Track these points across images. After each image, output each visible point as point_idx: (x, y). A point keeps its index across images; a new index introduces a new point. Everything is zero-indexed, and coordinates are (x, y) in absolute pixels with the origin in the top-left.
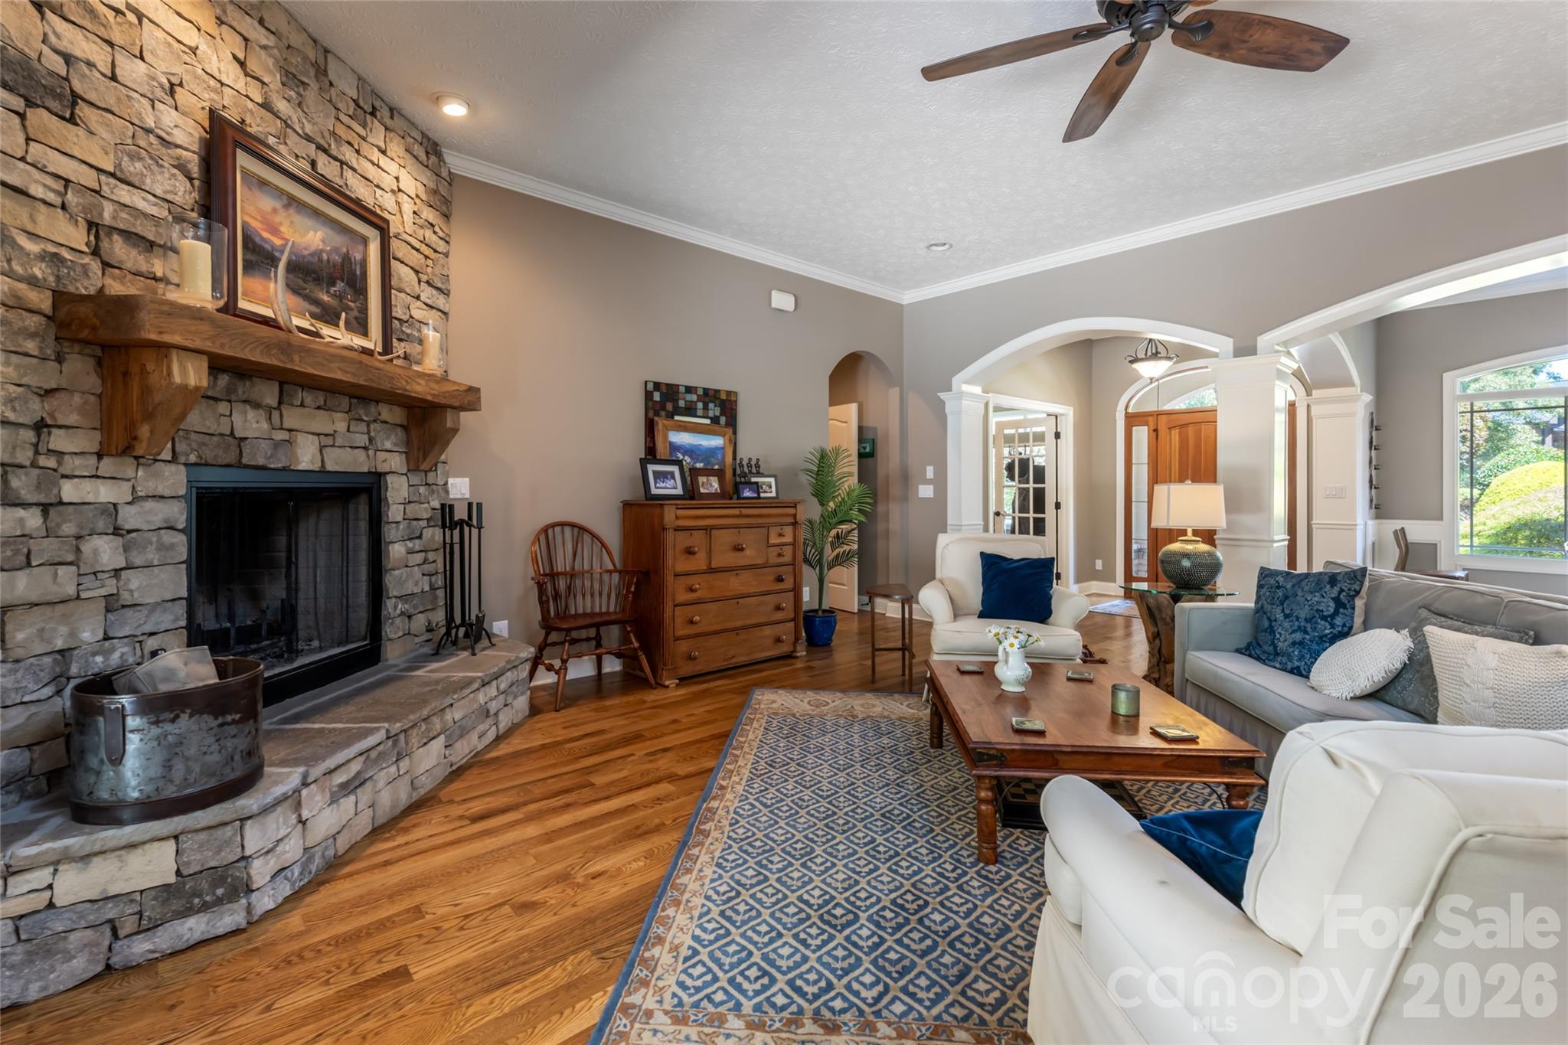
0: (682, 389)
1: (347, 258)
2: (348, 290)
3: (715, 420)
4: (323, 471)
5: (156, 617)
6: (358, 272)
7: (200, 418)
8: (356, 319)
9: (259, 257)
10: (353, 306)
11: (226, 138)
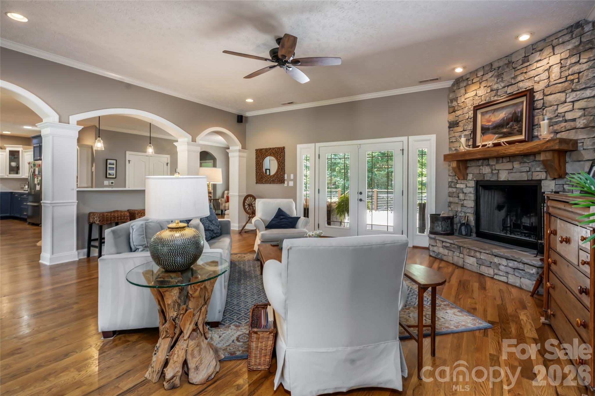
2: (514, 123)
4: (508, 181)
5: (468, 209)
6: (519, 115)
7: (475, 170)
8: (517, 131)
9: (485, 130)
10: (516, 127)
11: (476, 110)
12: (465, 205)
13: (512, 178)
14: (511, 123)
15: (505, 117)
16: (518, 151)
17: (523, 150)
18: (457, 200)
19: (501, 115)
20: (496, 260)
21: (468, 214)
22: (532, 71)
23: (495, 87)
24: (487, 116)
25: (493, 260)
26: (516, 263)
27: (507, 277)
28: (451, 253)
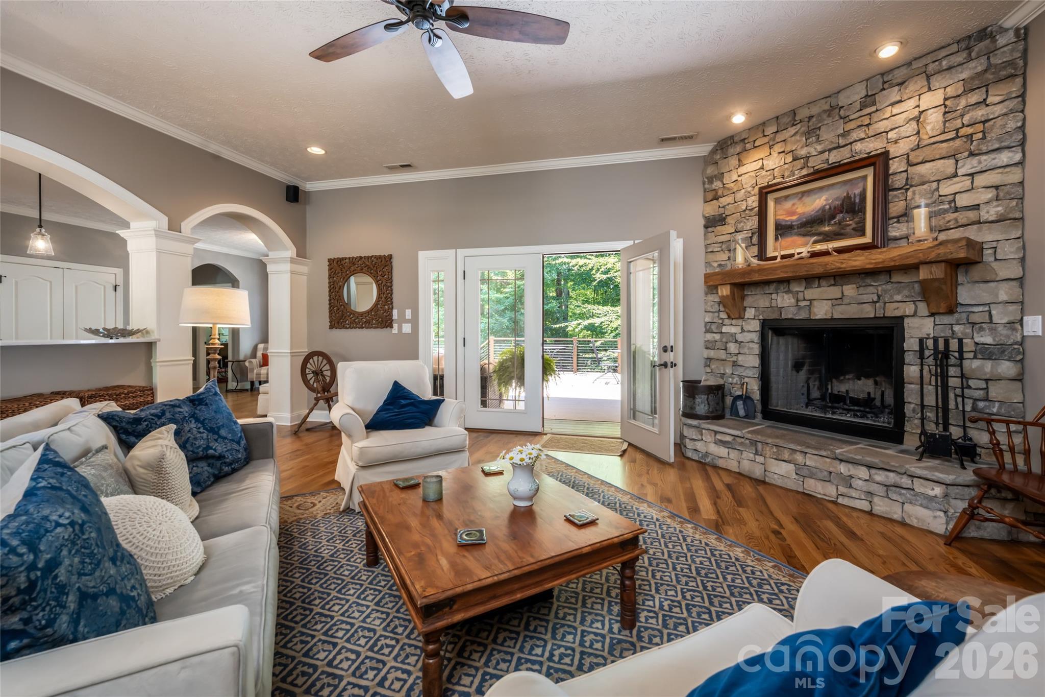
2: (846, 215)
4: (832, 319)
5: (747, 371)
6: (857, 200)
7: (763, 302)
8: (853, 229)
9: (783, 229)
10: (851, 223)
11: (764, 193)
12: (740, 363)
13: (842, 314)
14: (839, 217)
15: (826, 205)
16: (871, 264)
17: (883, 262)
18: (722, 354)
19: (818, 200)
20: (843, 468)
21: (746, 380)
22: (880, 123)
23: (803, 152)
24: (788, 205)
25: (836, 468)
26: (892, 475)
27: (871, 502)
28: (734, 454)
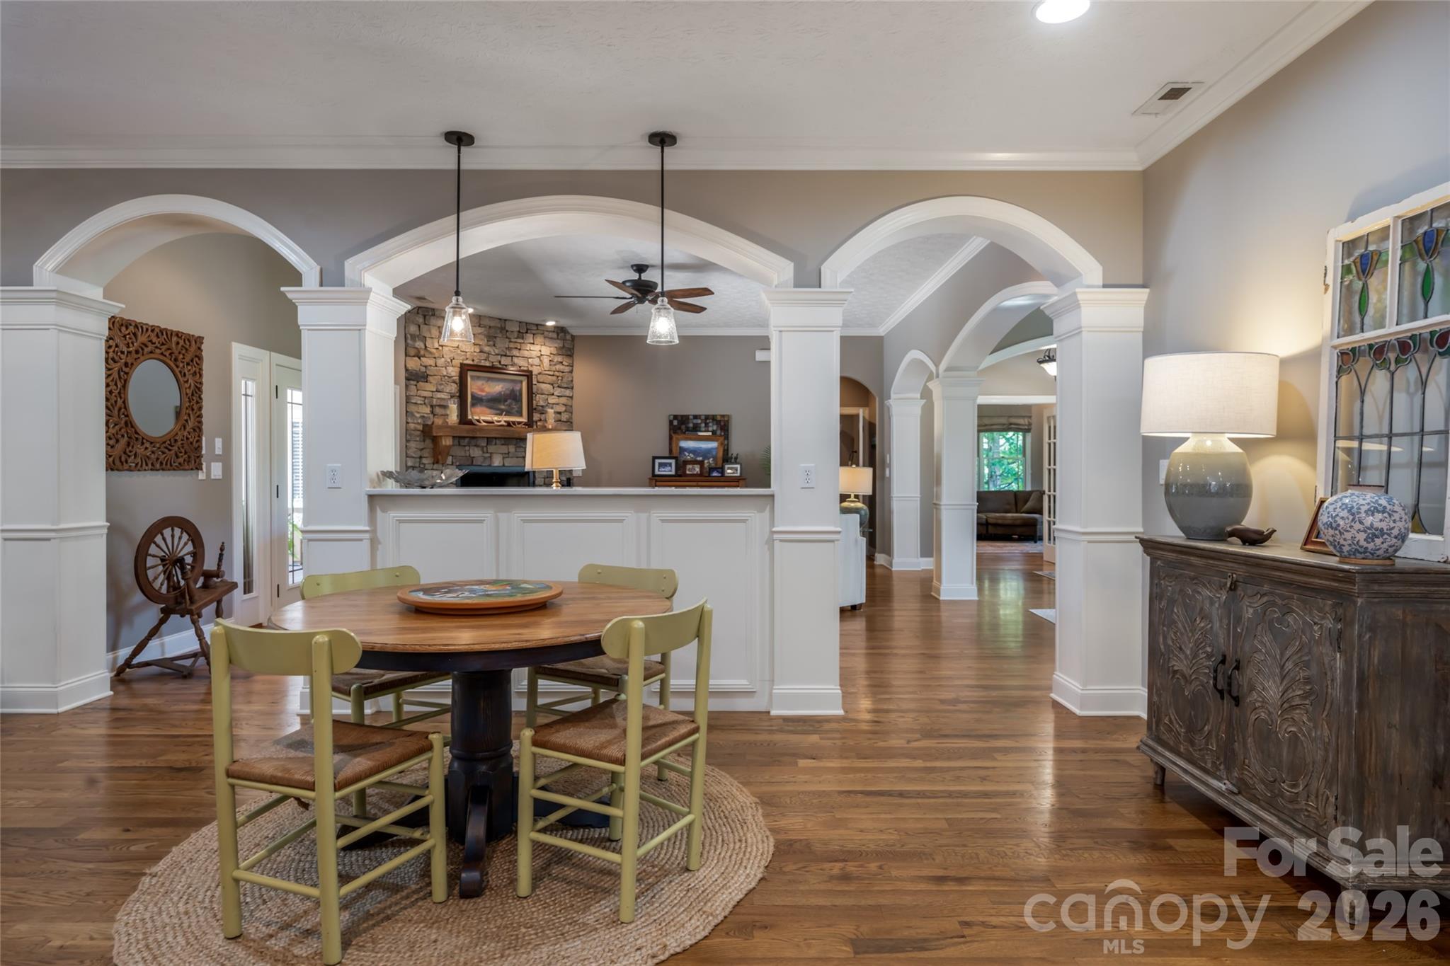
0: (691, 417)
1: (513, 391)
2: (513, 401)
3: (714, 432)
4: (503, 466)
6: (518, 394)
7: (458, 452)
8: (516, 411)
9: (477, 400)
10: (515, 407)
11: (464, 369)
14: (509, 401)
15: (501, 391)
19: (496, 386)
22: (525, 351)
23: (487, 349)
24: (479, 383)
